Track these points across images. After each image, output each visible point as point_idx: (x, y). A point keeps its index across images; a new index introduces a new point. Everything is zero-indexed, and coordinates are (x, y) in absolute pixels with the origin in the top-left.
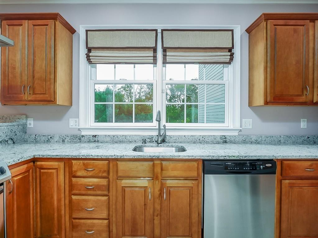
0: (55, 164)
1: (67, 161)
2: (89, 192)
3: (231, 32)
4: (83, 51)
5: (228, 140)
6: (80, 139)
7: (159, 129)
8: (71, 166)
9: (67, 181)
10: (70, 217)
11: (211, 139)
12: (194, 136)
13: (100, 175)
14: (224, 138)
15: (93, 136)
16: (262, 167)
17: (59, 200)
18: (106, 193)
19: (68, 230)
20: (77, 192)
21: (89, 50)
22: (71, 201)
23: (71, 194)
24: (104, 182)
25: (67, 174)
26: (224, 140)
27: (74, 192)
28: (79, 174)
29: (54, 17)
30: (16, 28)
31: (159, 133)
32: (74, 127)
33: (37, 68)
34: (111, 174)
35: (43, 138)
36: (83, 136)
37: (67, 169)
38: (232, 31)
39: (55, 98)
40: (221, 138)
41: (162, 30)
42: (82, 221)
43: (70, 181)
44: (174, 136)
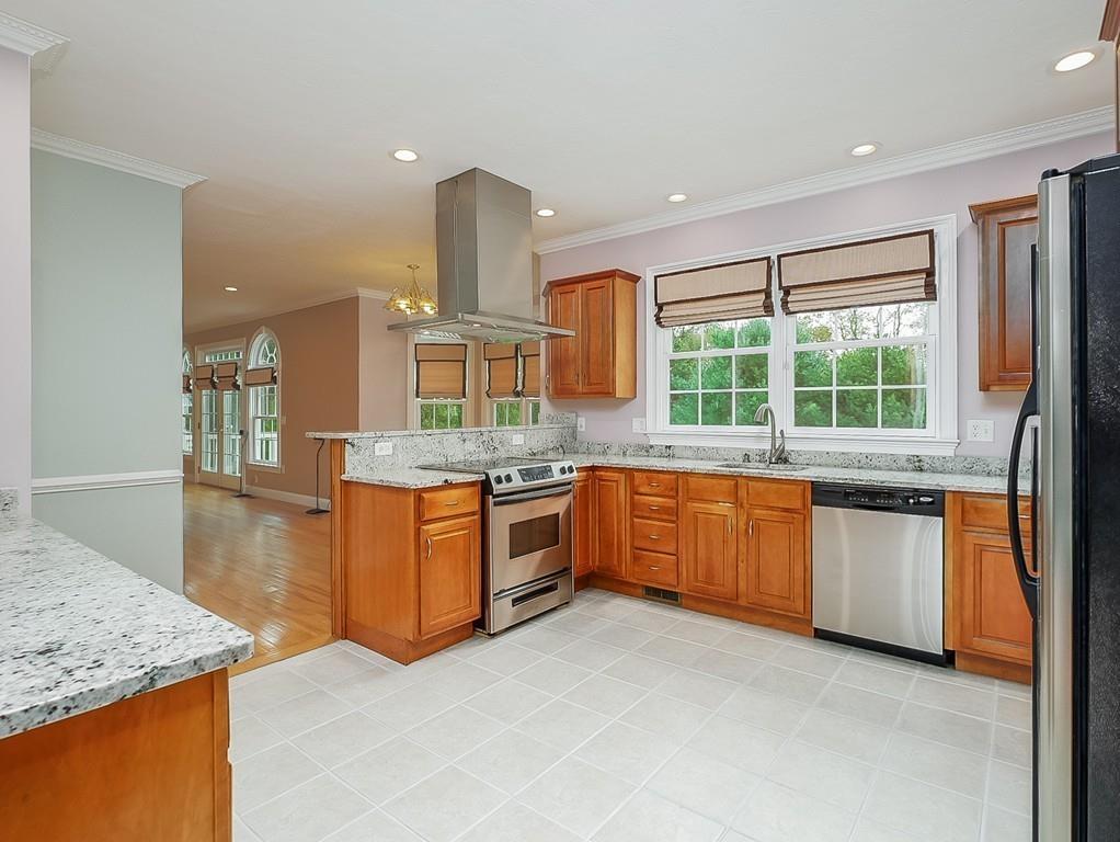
0: (616, 476)
1: (629, 472)
2: (653, 515)
3: (927, 235)
4: (651, 310)
5: (926, 467)
6: (647, 451)
7: (774, 438)
8: (632, 479)
9: (628, 499)
10: (632, 546)
11: (886, 461)
12: (848, 453)
13: (667, 493)
14: (916, 459)
15: (667, 447)
16: (911, 501)
17: (619, 523)
18: (675, 519)
19: (628, 562)
20: (639, 514)
21: (660, 307)
22: (632, 525)
23: (633, 516)
24: (671, 503)
25: (628, 489)
26: (917, 464)
27: (636, 513)
28: (642, 490)
29: (611, 274)
30: (569, 296)
31: (773, 445)
32: (639, 431)
33: (592, 349)
34: (680, 494)
35: (598, 448)
36: (652, 447)
37: (628, 483)
38: (931, 233)
39: (614, 389)
40: (908, 460)
41: (779, 257)
42: (645, 553)
43: (632, 498)
44: (806, 453)
